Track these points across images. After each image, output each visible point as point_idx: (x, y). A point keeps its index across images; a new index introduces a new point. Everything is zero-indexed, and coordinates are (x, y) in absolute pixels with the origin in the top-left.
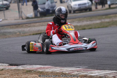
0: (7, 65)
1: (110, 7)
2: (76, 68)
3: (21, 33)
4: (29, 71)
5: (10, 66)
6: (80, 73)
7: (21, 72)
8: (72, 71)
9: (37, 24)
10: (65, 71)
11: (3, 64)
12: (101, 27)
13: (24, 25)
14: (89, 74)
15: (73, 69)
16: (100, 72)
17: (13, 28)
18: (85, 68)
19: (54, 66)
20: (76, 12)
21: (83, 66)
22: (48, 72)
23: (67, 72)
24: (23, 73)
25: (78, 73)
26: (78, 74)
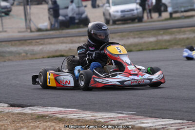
0: (7, 105)
1: (171, 17)
2: (116, 114)
3: (28, 54)
4: (41, 117)
5: (11, 108)
6: (124, 121)
7: (29, 118)
8: (111, 118)
9: (55, 40)
10: (99, 119)
12: (157, 49)
13: (34, 41)
14: (137, 124)
15: (112, 115)
16: (156, 122)
17: (15, 45)
18: (132, 114)
19: (82, 110)
20: (117, 23)
21: (128, 111)
22: (71, 119)
23: (103, 121)
25: (120, 122)
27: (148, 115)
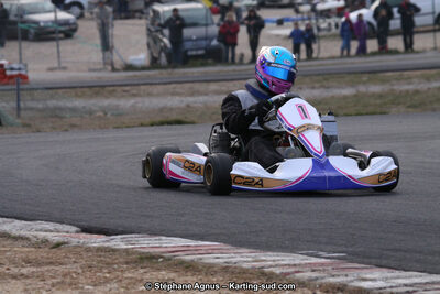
0: (74, 229)
3: (109, 115)
4: (147, 258)
5: (84, 235)
6: (322, 275)
7: (121, 260)
8: (295, 265)
10: (271, 266)
11: (59, 226)
14: (352, 281)
15: (298, 259)
16: (392, 278)
19: (232, 245)
21: (328, 252)
23: (278, 271)
24: (127, 263)
25: (314, 275)
26: (317, 279)
27: (373, 261)
